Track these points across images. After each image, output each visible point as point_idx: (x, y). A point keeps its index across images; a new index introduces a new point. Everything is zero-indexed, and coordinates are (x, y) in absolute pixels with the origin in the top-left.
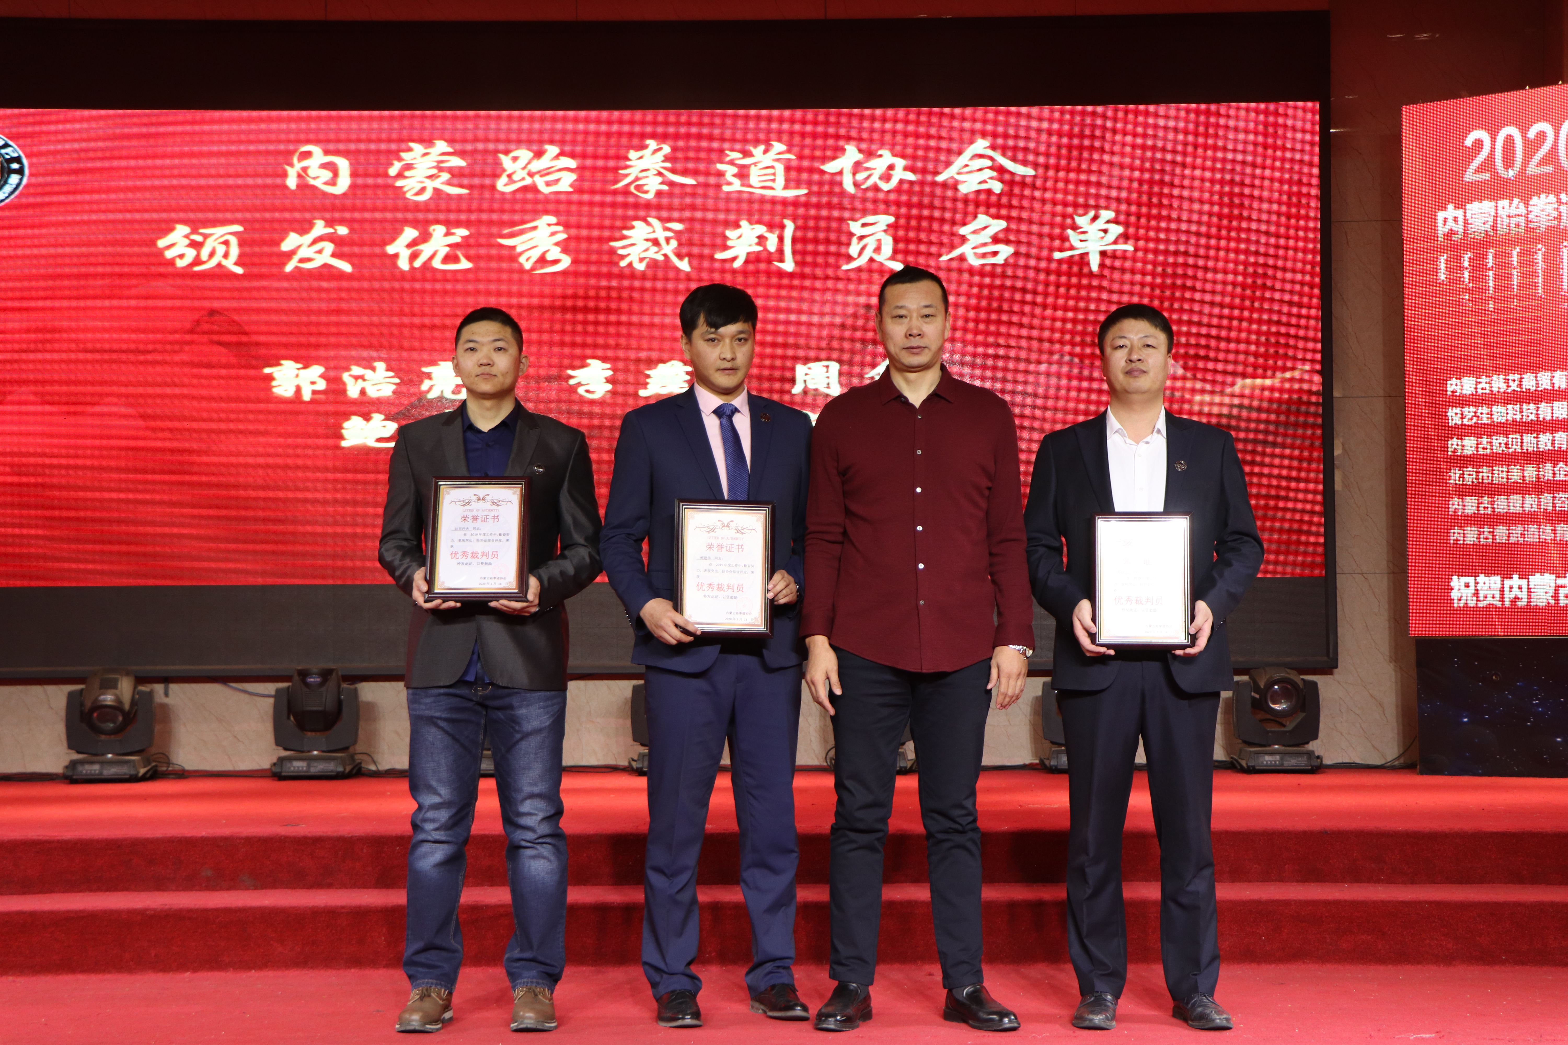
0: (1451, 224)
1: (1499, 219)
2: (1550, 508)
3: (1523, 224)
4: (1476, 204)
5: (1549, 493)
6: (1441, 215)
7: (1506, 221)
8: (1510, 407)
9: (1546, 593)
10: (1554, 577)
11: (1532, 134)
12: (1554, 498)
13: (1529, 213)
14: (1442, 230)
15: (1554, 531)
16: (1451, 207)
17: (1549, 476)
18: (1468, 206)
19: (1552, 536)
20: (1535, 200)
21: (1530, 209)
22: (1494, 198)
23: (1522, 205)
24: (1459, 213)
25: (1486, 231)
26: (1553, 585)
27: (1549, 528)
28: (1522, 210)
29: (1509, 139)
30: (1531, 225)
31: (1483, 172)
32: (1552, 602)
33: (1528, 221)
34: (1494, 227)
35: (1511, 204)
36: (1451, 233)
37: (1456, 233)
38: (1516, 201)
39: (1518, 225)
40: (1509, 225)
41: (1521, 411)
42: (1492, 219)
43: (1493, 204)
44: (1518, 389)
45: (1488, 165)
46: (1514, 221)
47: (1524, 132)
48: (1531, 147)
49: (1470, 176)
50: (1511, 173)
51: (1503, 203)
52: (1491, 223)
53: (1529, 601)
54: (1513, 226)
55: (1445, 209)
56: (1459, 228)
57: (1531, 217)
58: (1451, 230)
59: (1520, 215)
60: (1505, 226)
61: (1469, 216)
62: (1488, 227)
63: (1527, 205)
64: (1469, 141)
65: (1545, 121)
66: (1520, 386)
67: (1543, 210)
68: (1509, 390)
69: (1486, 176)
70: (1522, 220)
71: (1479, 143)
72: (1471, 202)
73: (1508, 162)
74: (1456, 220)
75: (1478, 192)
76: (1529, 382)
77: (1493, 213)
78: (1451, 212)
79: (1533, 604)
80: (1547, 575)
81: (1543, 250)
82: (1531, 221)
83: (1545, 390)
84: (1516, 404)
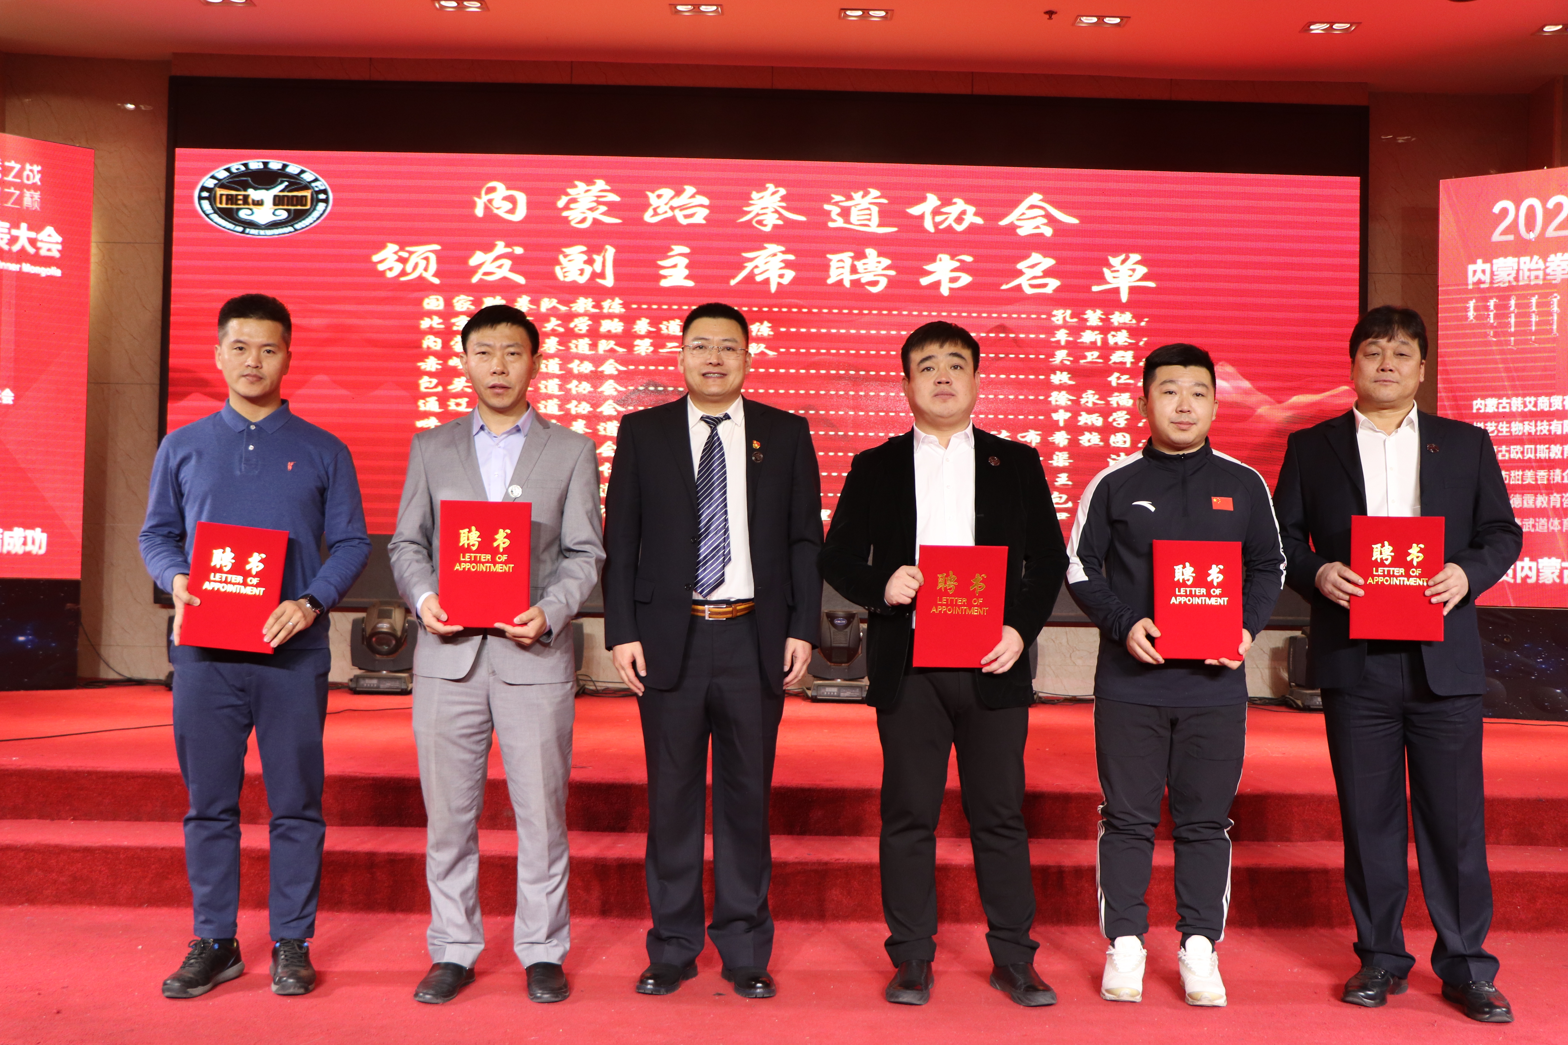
0: (1479, 275)
1: (1521, 272)
2: (1558, 505)
3: (1541, 277)
4: (1501, 259)
5: (1558, 493)
6: (1471, 268)
7: (1527, 273)
8: (1526, 423)
9: (1553, 573)
10: (1560, 560)
11: (1551, 204)
12: (1562, 497)
13: (1547, 267)
14: (1471, 279)
15: (1561, 524)
16: (1480, 261)
17: (1558, 479)
18: (1495, 261)
19: (1559, 528)
20: (1552, 257)
21: (1548, 264)
22: (1518, 254)
23: (1541, 262)
24: (1487, 267)
25: (1510, 282)
26: (1559, 567)
27: (1556, 522)
28: (1541, 265)
29: (1531, 208)
30: (1548, 277)
31: (1507, 234)
32: (1558, 581)
33: (1546, 274)
34: (1517, 279)
35: (1531, 260)
36: (1480, 282)
37: (1484, 283)
38: (1536, 258)
39: (1537, 277)
40: (1529, 277)
41: (1536, 426)
42: (1515, 272)
43: (1516, 259)
44: (1534, 409)
45: (1513, 228)
46: (1533, 274)
47: (1544, 202)
48: (1550, 215)
49: (1497, 237)
50: (1532, 236)
51: (1525, 259)
52: (1514, 275)
53: (1538, 579)
54: (1532, 277)
55: (1475, 262)
56: (1487, 278)
57: (1548, 271)
58: (1480, 280)
59: (1539, 269)
60: (1526, 278)
61: (1495, 269)
62: (1511, 278)
63: (1545, 261)
64: (1497, 209)
65: (1563, 194)
66: (1535, 405)
67: (1559, 265)
68: (1526, 410)
69: (1511, 237)
70: (1541, 273)
71: (1505, 212)
72: (1497, 257)
73: (1530, 226)
74: (1484, 272)
75: (1503, 250)
76: (1543, 403)
77: (1516, 267)
78: (1480, 265)
79: (1541, 582)
80: (1554, 559)
81: (1559, 297)
82: (1549, 275)
83: (1557, 410)
84: (1531, 421)
